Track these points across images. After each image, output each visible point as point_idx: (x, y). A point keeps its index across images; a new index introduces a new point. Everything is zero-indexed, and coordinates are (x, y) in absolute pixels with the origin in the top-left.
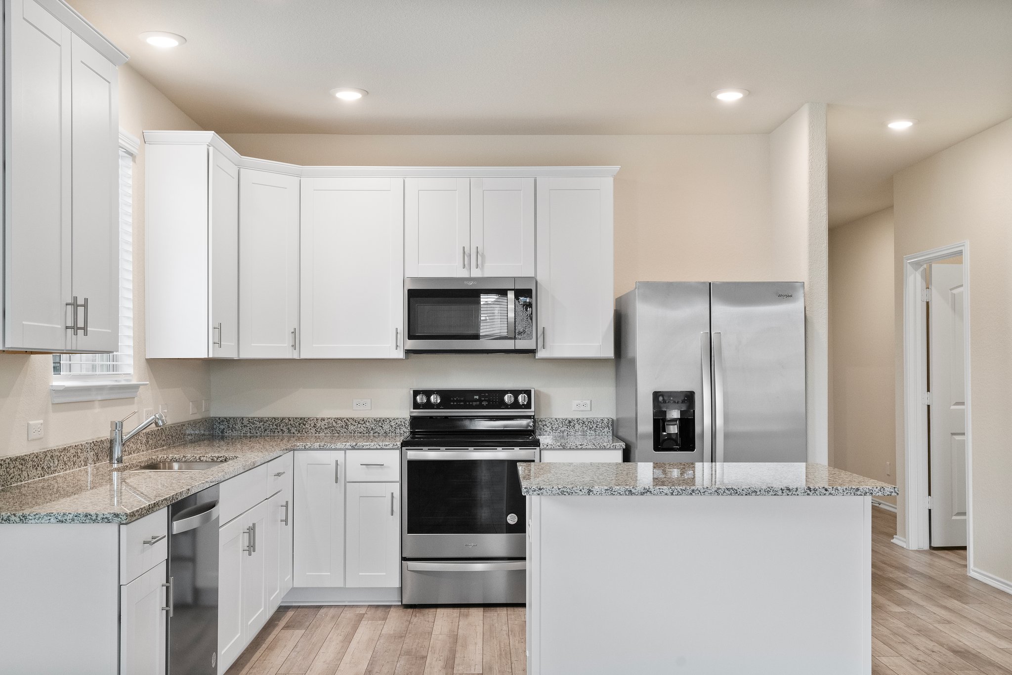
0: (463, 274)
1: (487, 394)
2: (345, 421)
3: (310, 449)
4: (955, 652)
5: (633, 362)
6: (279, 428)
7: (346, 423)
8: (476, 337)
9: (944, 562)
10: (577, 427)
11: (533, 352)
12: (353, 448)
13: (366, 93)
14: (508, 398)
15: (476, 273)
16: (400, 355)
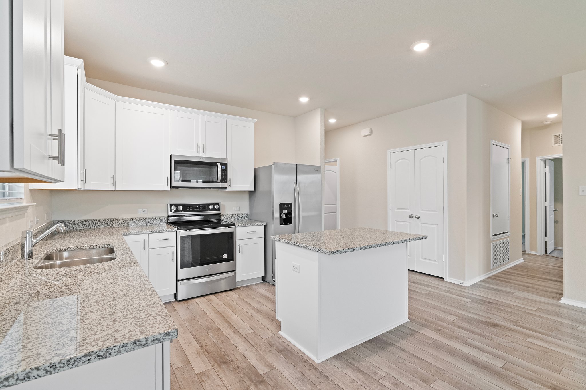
0: (197, 155)
1: (202, 205)
2: (134, 219)
6: (97, 224)
7: (135, 220)
10: (235, 217)
11: (226, 188)
12: (153, 233)
13: (167, 63)
14: (211, 207)
15: (202, 155)
16: (168, 189)
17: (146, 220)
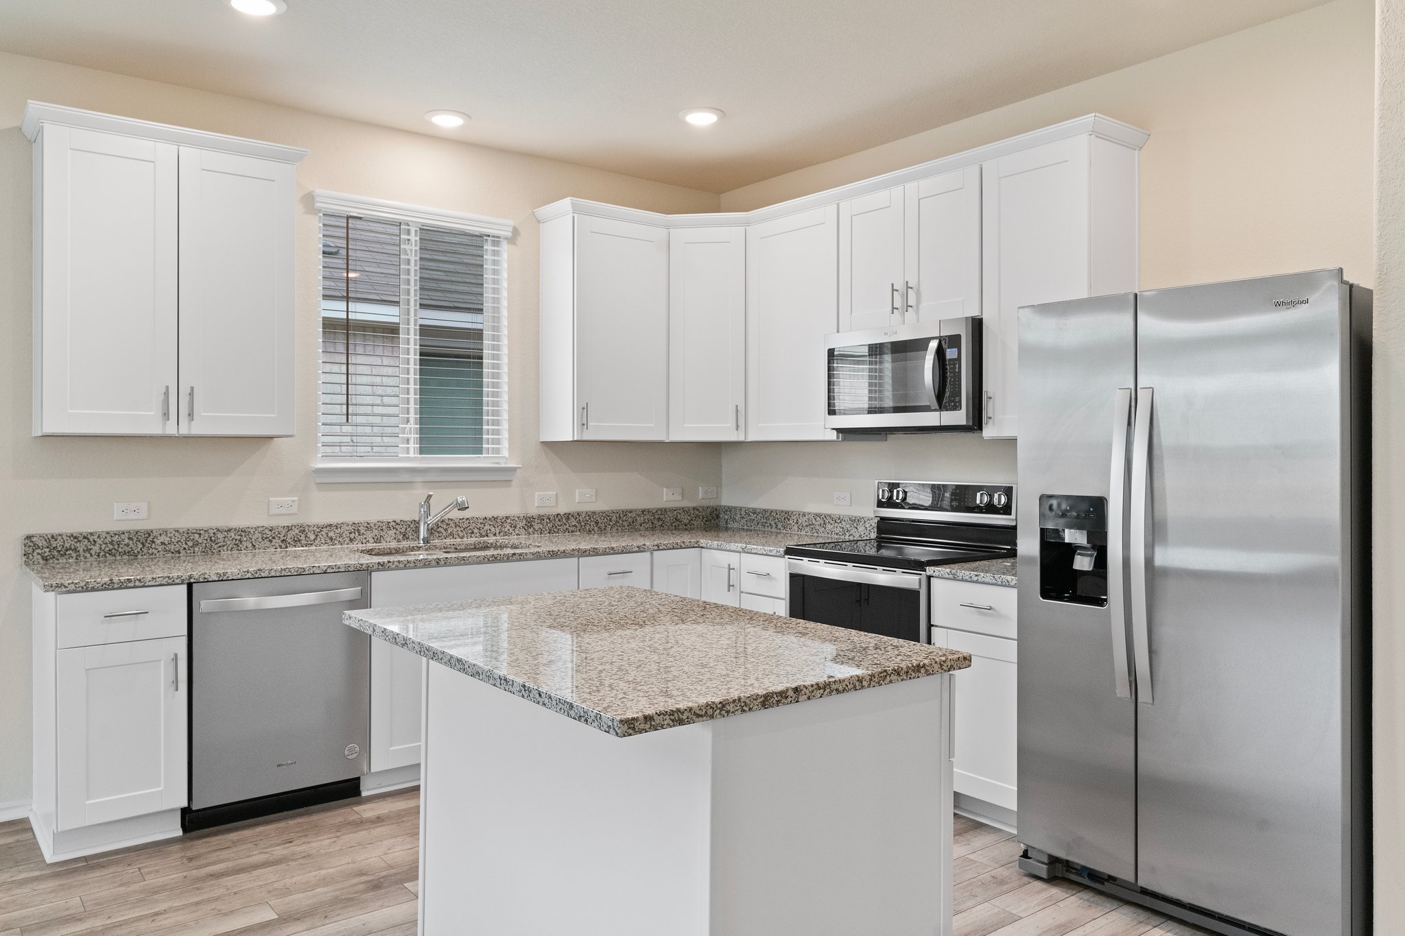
2: (823, 518)
7: (825, 520)
14: (980, 498)
17: (843, 522)
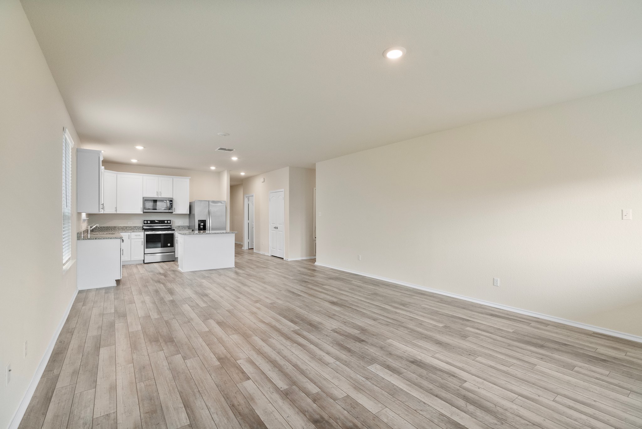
0: (157, 197)
1: (161, 221)
2: (126, 227)
3: (122, 232)
4: (248, 259)
5: (194, 215)
8: (156, 209)
9: (251, 251)
10: (181, 227)
11: (172, 212)
12: (133, 232)
14: (166, 222)
15: (159, 196)
16: (142, 213)
